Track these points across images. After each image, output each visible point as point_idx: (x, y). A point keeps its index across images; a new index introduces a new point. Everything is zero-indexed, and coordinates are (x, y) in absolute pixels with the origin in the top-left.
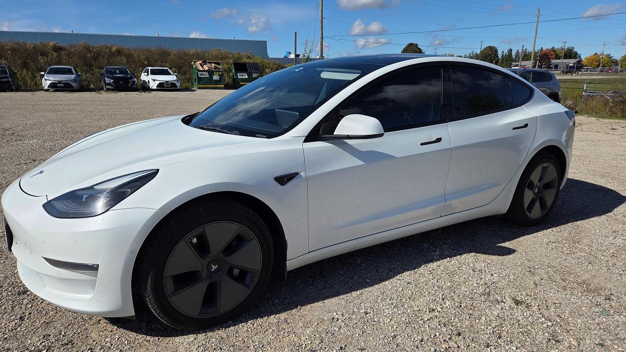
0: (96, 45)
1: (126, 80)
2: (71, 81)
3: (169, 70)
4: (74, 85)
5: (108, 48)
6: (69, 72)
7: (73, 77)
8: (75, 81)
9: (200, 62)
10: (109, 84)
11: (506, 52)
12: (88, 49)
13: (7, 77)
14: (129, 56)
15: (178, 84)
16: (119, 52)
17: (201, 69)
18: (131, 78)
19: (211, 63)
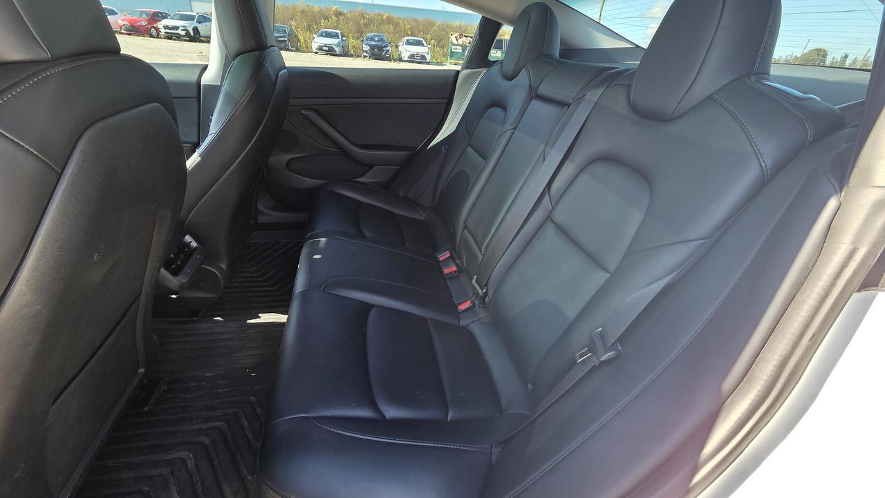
0: (371, 12)
1: (380, 48)
2: (335, 45)
3: (424, 41)
4: (337, 49)
5: (380, 15)
6: (336, 36)
7: (336, 41)
8: (338, 45)
9: (456, 35)
10: (366, 52)
11: (839, 57)
12: (362, 15)
13: (284, 37)
14: (397, 25)
15: (428, 58)
16: (389, 20)
17: (455, 42)
18: (386, 46)
19: (466, 37)
